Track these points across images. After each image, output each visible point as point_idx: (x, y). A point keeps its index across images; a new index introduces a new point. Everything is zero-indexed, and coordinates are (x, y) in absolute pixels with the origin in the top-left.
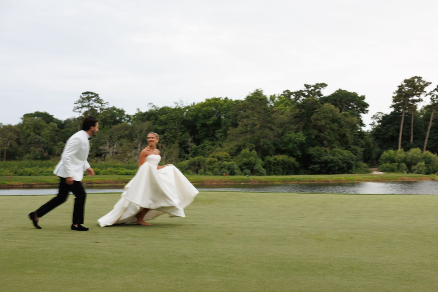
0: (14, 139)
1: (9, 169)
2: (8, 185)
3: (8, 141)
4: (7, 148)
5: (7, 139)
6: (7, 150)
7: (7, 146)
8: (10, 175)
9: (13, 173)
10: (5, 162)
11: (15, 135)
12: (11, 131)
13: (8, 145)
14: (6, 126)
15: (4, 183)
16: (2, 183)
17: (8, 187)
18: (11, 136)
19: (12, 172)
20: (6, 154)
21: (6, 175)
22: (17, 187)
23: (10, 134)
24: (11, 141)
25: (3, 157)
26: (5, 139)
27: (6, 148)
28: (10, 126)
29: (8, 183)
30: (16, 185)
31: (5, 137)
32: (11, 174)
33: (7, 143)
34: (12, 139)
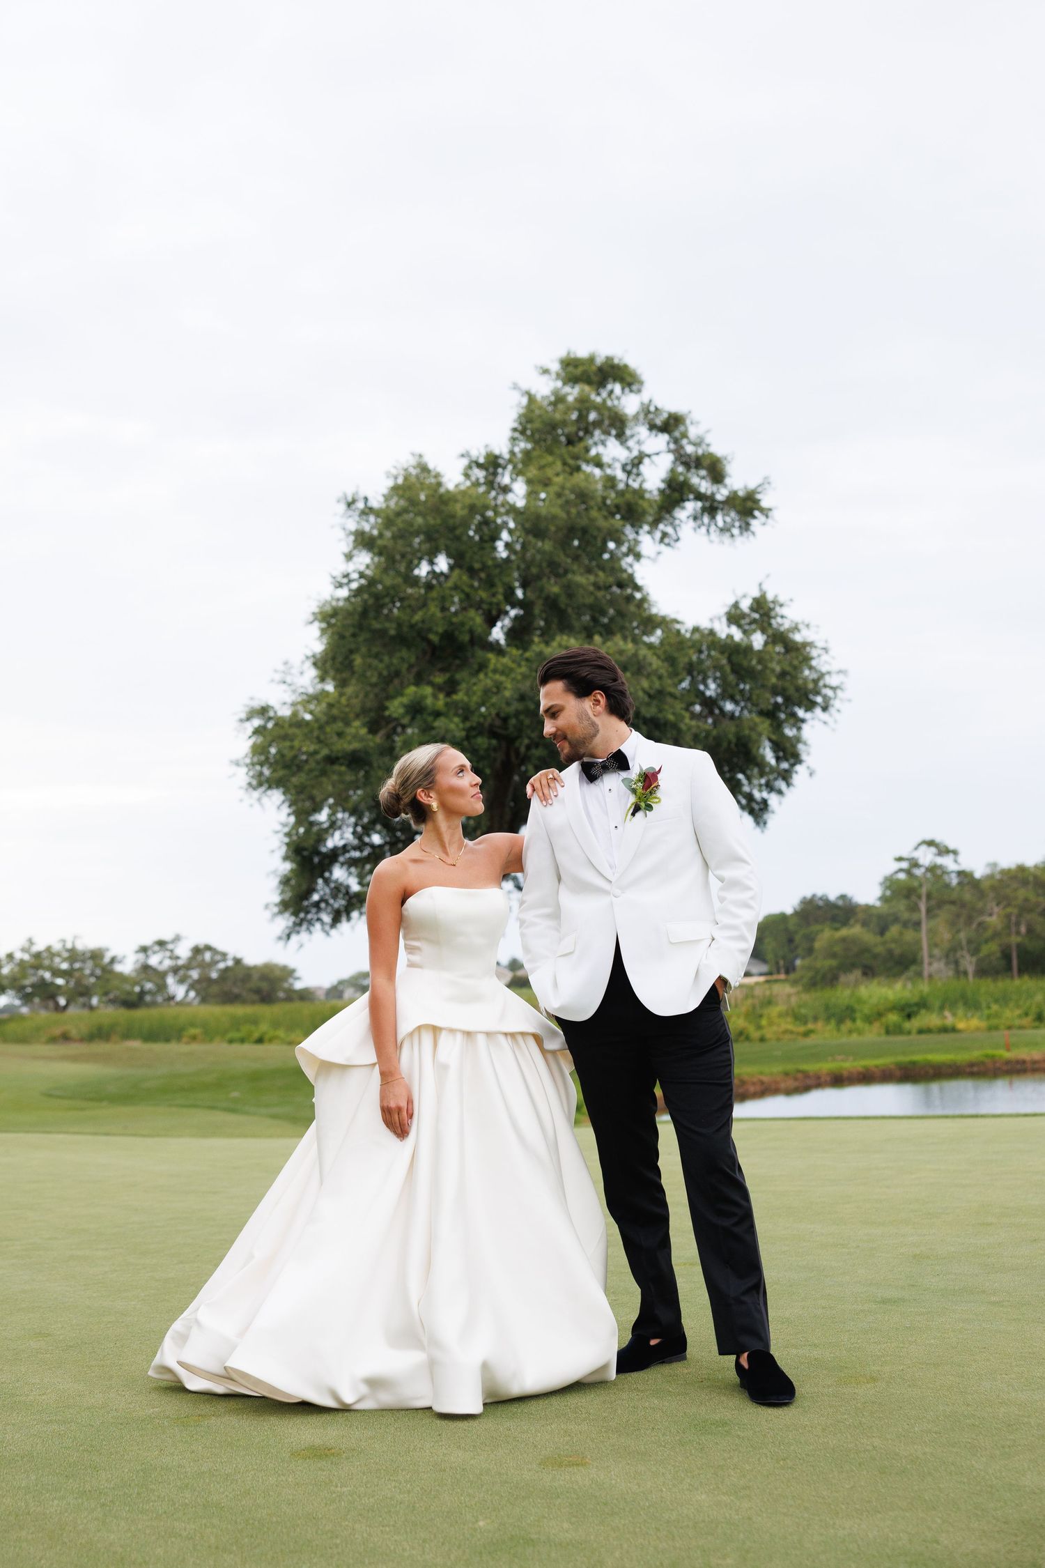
0: (1039, 909)
1: (1018, 1007)
2: (1008, 1062)
3: (1019, 916)
4: (1019, 939)
5: (1015, 911)
6: (1019, 946)
7: (1018, 933)
8: (1021, 1027)
9: (1030, 1018)
10: (1017, 982)
11: (1038, 895)
12: (1025, 882)
13: (1023, 929)
14: (1009, 870)
15: (993, 1057)
16: (987, 1056)
17: (1005, 1068)
18: (1026, 900)
19: (1026, 1014)
20: (1019, 957)
21: (1010, 1028)
22: (1037, 1066)
23: (1022, 893)
24: (1028, 917)
25: (1009, 968)
26: (1009, 910)
27: (1014, 940)
28: (1021, 869)
29: (1007, 1055)
30: (1035, 1062)
31: (1009, 905)
32: (1026, 1021)
33: (1018, 924)
34: (1031, 911)
